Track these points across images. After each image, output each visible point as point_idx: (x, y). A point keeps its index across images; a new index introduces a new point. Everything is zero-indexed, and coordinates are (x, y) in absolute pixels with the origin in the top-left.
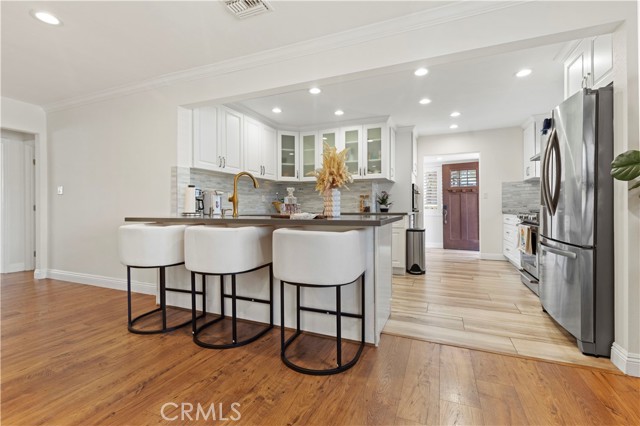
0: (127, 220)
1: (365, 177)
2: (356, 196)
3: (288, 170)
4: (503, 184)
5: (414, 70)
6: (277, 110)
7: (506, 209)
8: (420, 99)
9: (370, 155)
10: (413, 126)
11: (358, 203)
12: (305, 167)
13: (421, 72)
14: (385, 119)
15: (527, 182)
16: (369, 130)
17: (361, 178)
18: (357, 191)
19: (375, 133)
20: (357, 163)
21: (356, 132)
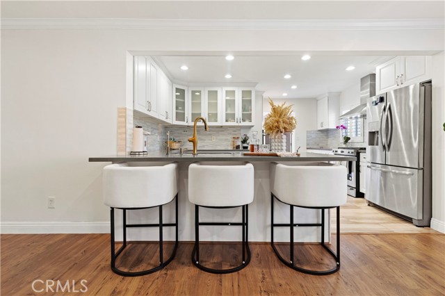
0: (91, 160)
1: (240, 124)
2: (230, 138)
3: (180, 116)
4: (307, 131)
5: (301, 56)
6: (184, 68)
7: (308, 147)
8: (285, 75)
9: (244, 109)
10: (264, 92)
11: (230, 143)
12: (193, 114)
13: (306, 58)
14: (255, 84)
15: (320, 131)
16: (243, 91)
17: (237, 124)
18: (231, 134)
19: (247, 94)
20: (234, 114)
21: (234, 91)
